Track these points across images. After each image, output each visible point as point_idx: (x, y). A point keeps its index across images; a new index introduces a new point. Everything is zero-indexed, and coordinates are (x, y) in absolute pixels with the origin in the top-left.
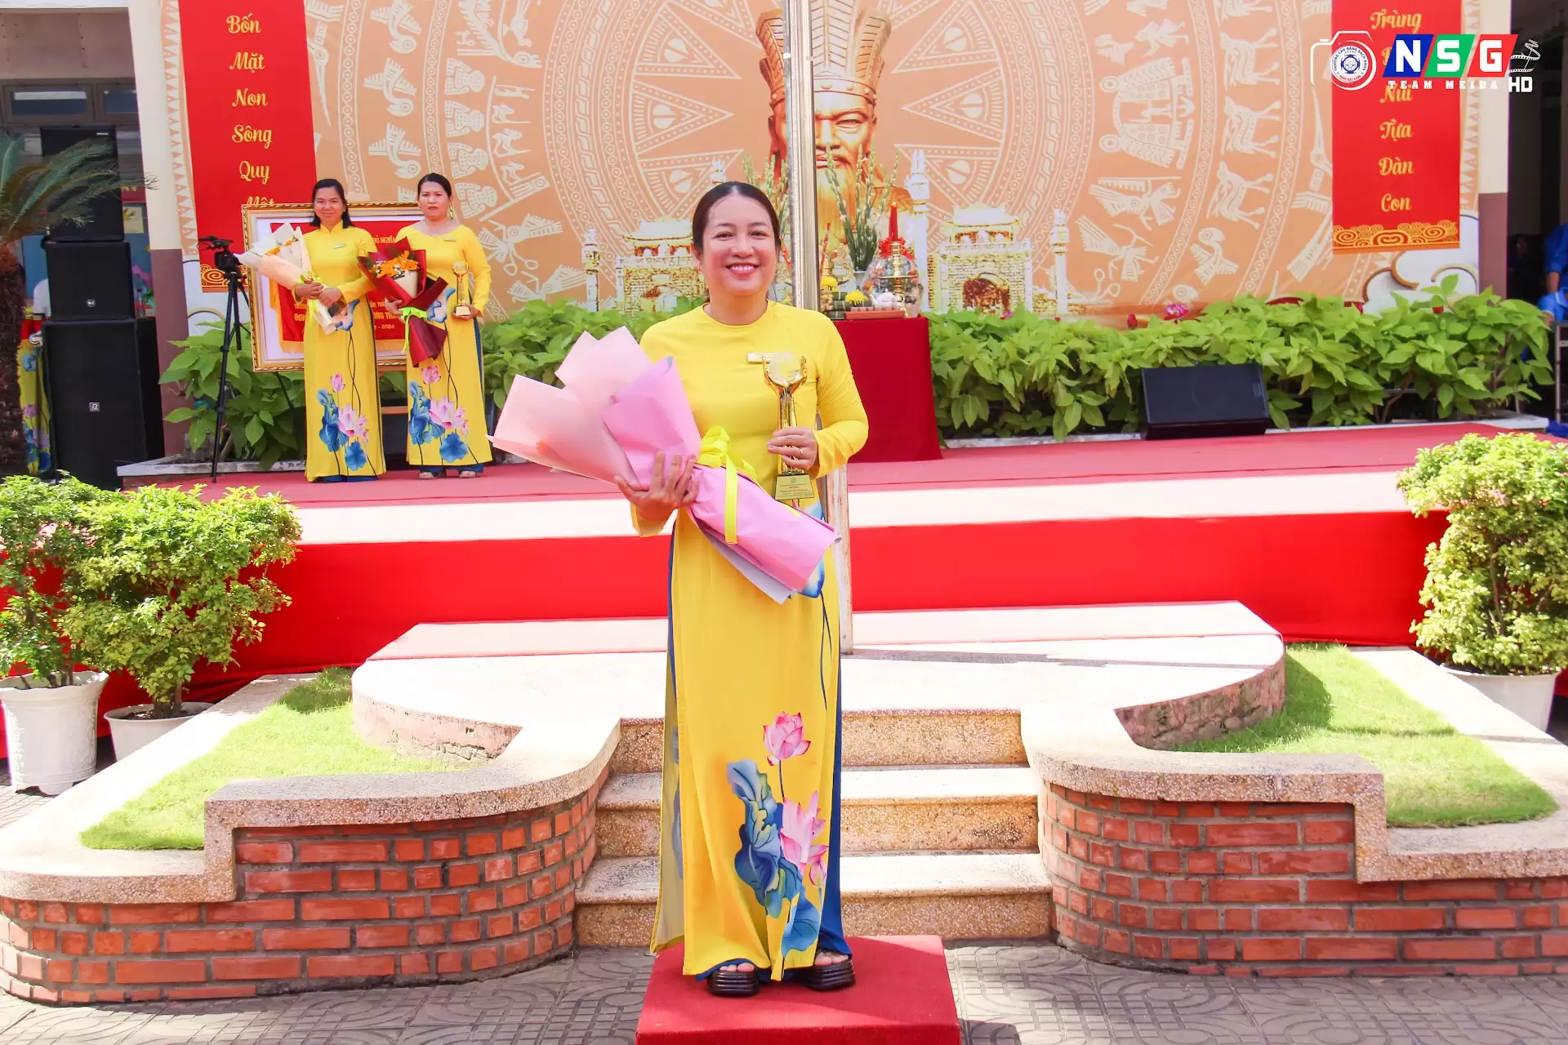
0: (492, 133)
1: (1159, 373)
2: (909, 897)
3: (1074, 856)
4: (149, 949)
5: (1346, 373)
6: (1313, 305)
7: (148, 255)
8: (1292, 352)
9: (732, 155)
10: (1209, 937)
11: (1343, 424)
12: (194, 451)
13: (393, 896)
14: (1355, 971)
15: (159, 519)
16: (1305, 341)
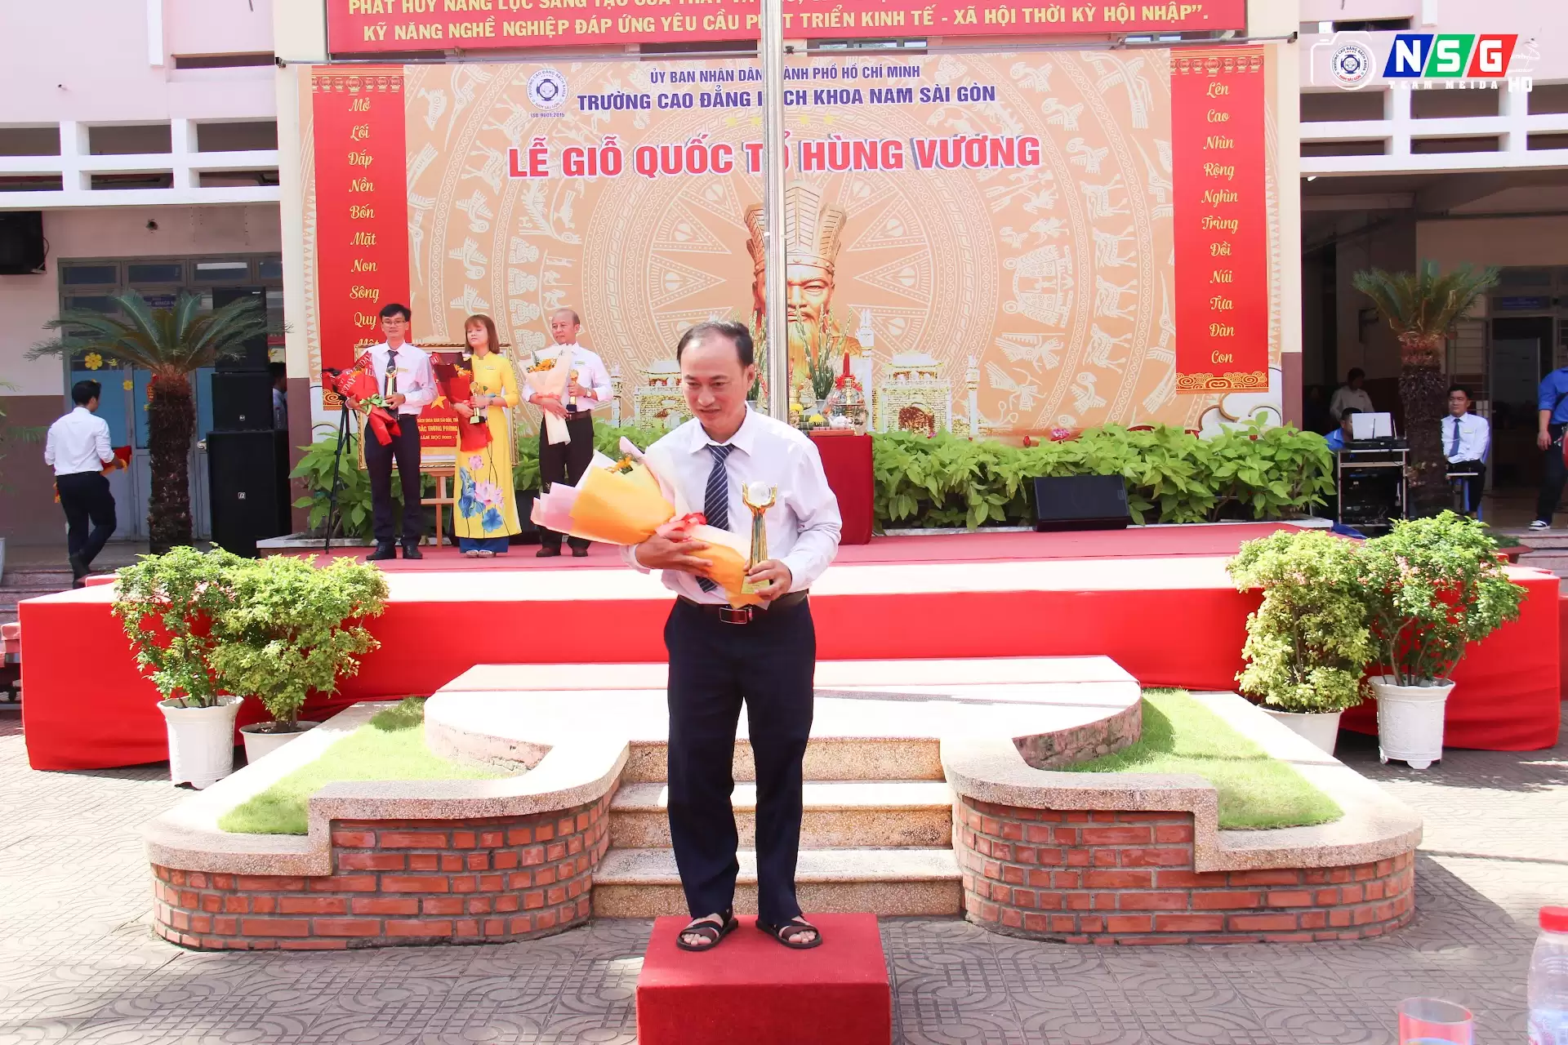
0: (543, 292)
1: (1047, 481)
2: (852, 883)
3: (979, 852)
4: (266, 910)
5: (1186, 484)
6: (1162, 432)
8: (1147, 467)
9: (724, 311)
10: (1082, 915)
11: (1185, 522)
12: (313, 529)
13: (451, 875)
14: (1192, 939)
15: (283, 581)
16: (1155, 458)
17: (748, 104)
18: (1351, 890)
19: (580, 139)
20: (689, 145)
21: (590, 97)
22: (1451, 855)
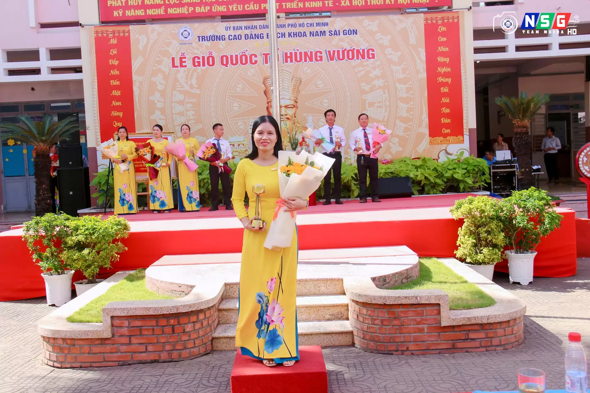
0: (186, 112)
2: (311, 334)
3: (359, 321)
4: (87, 352)
5: (434, 179)
6: (424, 160)
7: (86, 149)
8: (419, 173)
10: (399, 344)
11: (433, 194)
12: (99, 205)
13: (158, 336)
14: (441, 352)
15: (89, 225)
16: (422, 170)
17: (263, 38)
18: (500, 331)
19: (199, 53)
20: (241, 54)
21: (202, 37)
22: (537, 317)
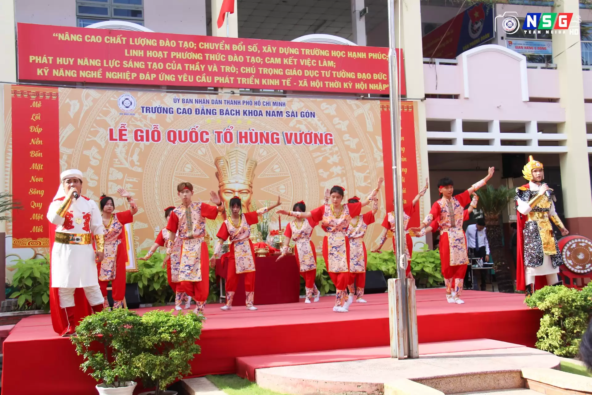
17: (216, 114)
19: (142, 126)
20: (191, 130)
21: (147, 108)
